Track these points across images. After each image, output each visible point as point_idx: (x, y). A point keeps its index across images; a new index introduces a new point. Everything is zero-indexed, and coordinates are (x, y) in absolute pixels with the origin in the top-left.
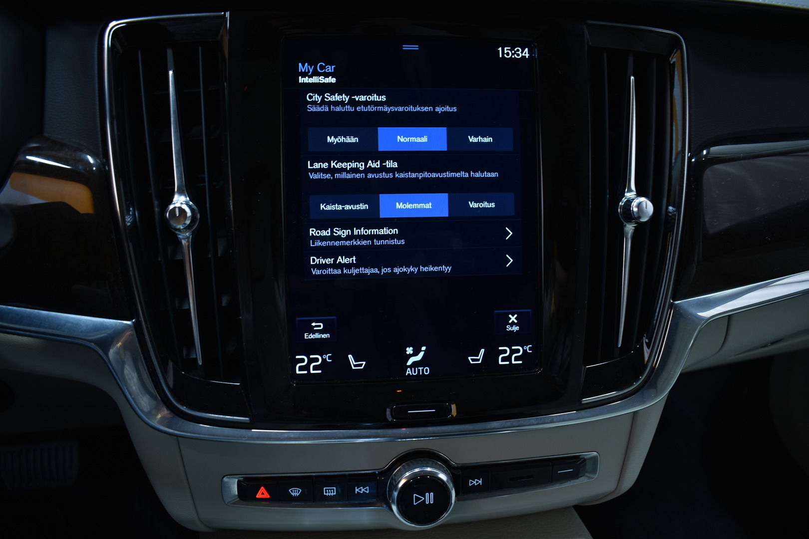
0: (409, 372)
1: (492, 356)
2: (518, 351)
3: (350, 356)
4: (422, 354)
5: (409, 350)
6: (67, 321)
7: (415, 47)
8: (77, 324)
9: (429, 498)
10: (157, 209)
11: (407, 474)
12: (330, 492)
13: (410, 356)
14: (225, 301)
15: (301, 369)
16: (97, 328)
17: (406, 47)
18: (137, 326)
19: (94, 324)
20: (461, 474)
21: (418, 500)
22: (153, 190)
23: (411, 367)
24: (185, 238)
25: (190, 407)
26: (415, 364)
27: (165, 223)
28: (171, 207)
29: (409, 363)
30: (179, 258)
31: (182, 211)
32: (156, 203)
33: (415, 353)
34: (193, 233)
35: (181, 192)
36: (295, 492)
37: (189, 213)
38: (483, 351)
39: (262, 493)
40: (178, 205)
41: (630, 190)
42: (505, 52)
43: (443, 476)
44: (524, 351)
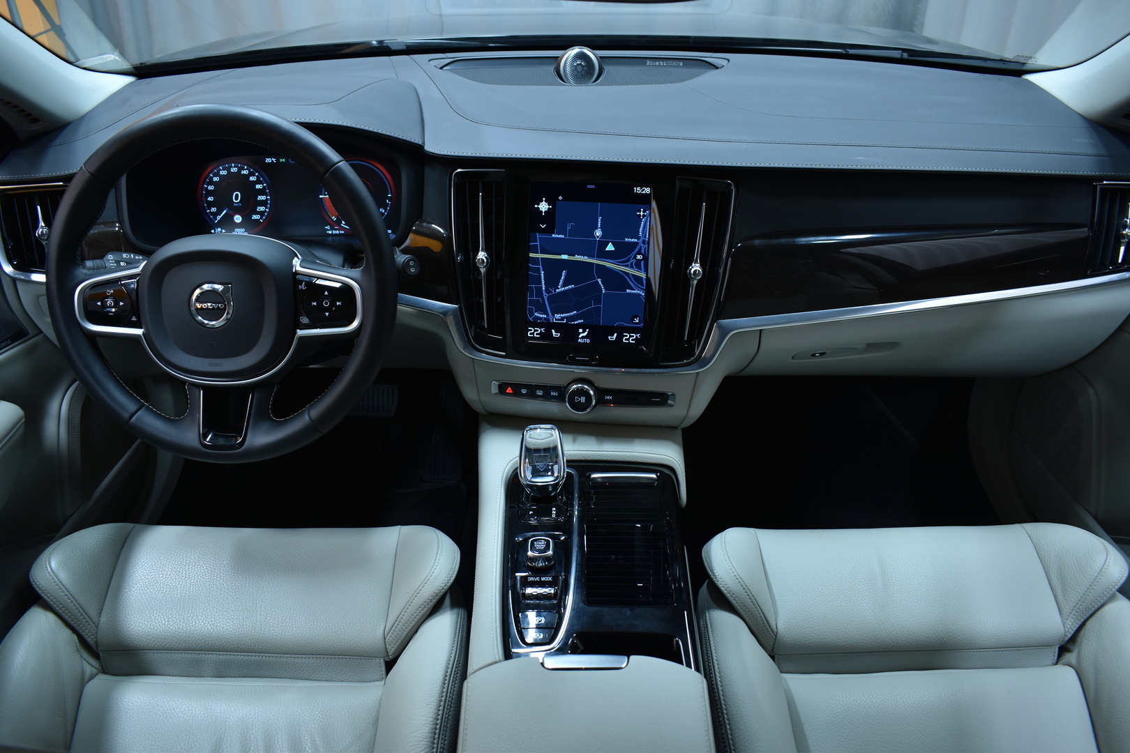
0: (580, 340)
1: (620, 337)
2: (633, 336)
3: (553, 330)
4: (586, 333)
5: (581, 330)
6: (430, 303)
7: (593, 187)
8: (434, 305)
9: (583, 399)
10: (471, 257)
11: (575, 386)
12: (540, 393)
13: (581, 333)
14: (499, 300)
15: (530, 334)
16: (443, 307)
17: (589, 186)
18: (460, 308)
19: (442, 305)
20: (601, 392)
21: (577, 399)
22: (470, 246)
23: (581, 338)
24: (483, 270)
25: (480, 346)
26: (583, 337)
27: (475, 263)
28: (478, 258)
29: (580, 336)
30: (480, 278)
31: (483, 260)
32: (471, 254)
33: (583, 332)
34: (486, 269)
35: (482, 250)
36: (524, 391)
37: (485, 261)
38: (616, 334)
39: (509, 390)
40: (481, 257)
41: (696, 262)
42: (638, 190)
43: (592, 392)
44: (637, 337)
